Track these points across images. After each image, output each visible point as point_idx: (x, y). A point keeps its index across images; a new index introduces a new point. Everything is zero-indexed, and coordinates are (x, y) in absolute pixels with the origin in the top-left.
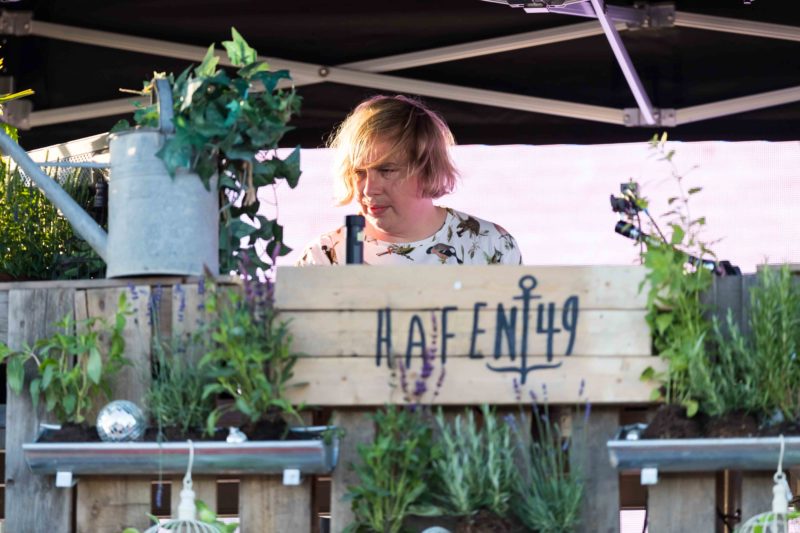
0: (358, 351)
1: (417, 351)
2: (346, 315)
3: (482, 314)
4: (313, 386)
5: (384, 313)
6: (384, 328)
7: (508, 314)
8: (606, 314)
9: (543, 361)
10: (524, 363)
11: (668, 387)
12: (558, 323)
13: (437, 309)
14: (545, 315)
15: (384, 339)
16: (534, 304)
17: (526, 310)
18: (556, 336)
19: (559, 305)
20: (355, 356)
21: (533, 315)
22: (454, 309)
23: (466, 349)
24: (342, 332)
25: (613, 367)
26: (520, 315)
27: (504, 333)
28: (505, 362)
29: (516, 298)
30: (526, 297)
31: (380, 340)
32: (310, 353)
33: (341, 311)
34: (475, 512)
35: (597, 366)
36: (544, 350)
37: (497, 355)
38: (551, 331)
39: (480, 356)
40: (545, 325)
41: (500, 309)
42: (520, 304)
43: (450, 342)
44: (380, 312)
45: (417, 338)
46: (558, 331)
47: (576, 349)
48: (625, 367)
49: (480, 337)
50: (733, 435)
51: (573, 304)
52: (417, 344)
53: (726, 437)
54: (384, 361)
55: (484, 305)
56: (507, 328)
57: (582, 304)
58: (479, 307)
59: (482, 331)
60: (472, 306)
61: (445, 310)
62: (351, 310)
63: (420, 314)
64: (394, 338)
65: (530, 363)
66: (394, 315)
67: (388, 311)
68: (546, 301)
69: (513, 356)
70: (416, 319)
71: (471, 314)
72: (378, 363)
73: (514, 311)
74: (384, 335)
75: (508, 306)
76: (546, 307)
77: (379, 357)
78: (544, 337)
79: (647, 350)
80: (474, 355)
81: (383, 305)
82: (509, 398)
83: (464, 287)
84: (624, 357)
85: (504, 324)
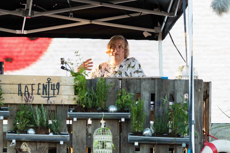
0: (15, 93)
1: (27, 93)
2: (12, 85)
3: (40, 86)
4: (5, 99)
5: (20, 85)
6: (20, 88)
7: (45, 86)
8: (65, 86)
9: (53, 96)
10: (49, 96)
11: (79, 102)
12: (55, 88)
13: (31, 84)
14: (53, 86)
15: (20, 90)
16: (50, 84)
17: (49, 85)
18: (55, 90)
19: (56, 84)
20: (14, 93)
21: (50, 86)
22: (34, 84)
23: (37, 93)
24: (11, 88)
25: (67, 97)
26: (48, 86)
27: (44, 90)
28: (45, 95)
29: (47, 83)
30: (49, 82)
31: (19, 90)
32: (5, 93)
33: (11, 84)
34: (40, 126)
35: (64, 97)
36: (53, 93)
37: (43, 94)
38: (54, 89)
39: (40, 94)
40: (53, 88)
41: (43, 85)
42: (47, 84)
43: (33, 91)
44: (19, 85)
45: (27, 90)
46: (55, 89)
47: (59, 93)
48: (69, 97)
49: (39, 90)
50: (93, 112)
51: (58, 84)
52: (27, 91)
53: (91, 112)
54: (20, 95)
55: (40, 84)
56: (45, 89)
57: (60, 84)
58: (39, 84)
59: (40, 89)
60: (38, 84)
61: (32, 85)
62: (13, 84)
63: (27, 85)
64: (22, 90)
65: (50, 96)
66: (22, 85)
67: (20, 84)
68: (53, 83)
69: (46, 94)
70: (26, 86)
71: (38, 85)
72: (19, 95)
73: (46, 85)
74: (20, 89)
75: (45, 84)
76: (53, 85)
77: (19, 94)
78: (53, 91)
79: (74, 94)
80: (38, 94)
81: (19, 83)
82: (46, 103)
83: (36, 80)
84: (69, 95)
85: (44, 88)
